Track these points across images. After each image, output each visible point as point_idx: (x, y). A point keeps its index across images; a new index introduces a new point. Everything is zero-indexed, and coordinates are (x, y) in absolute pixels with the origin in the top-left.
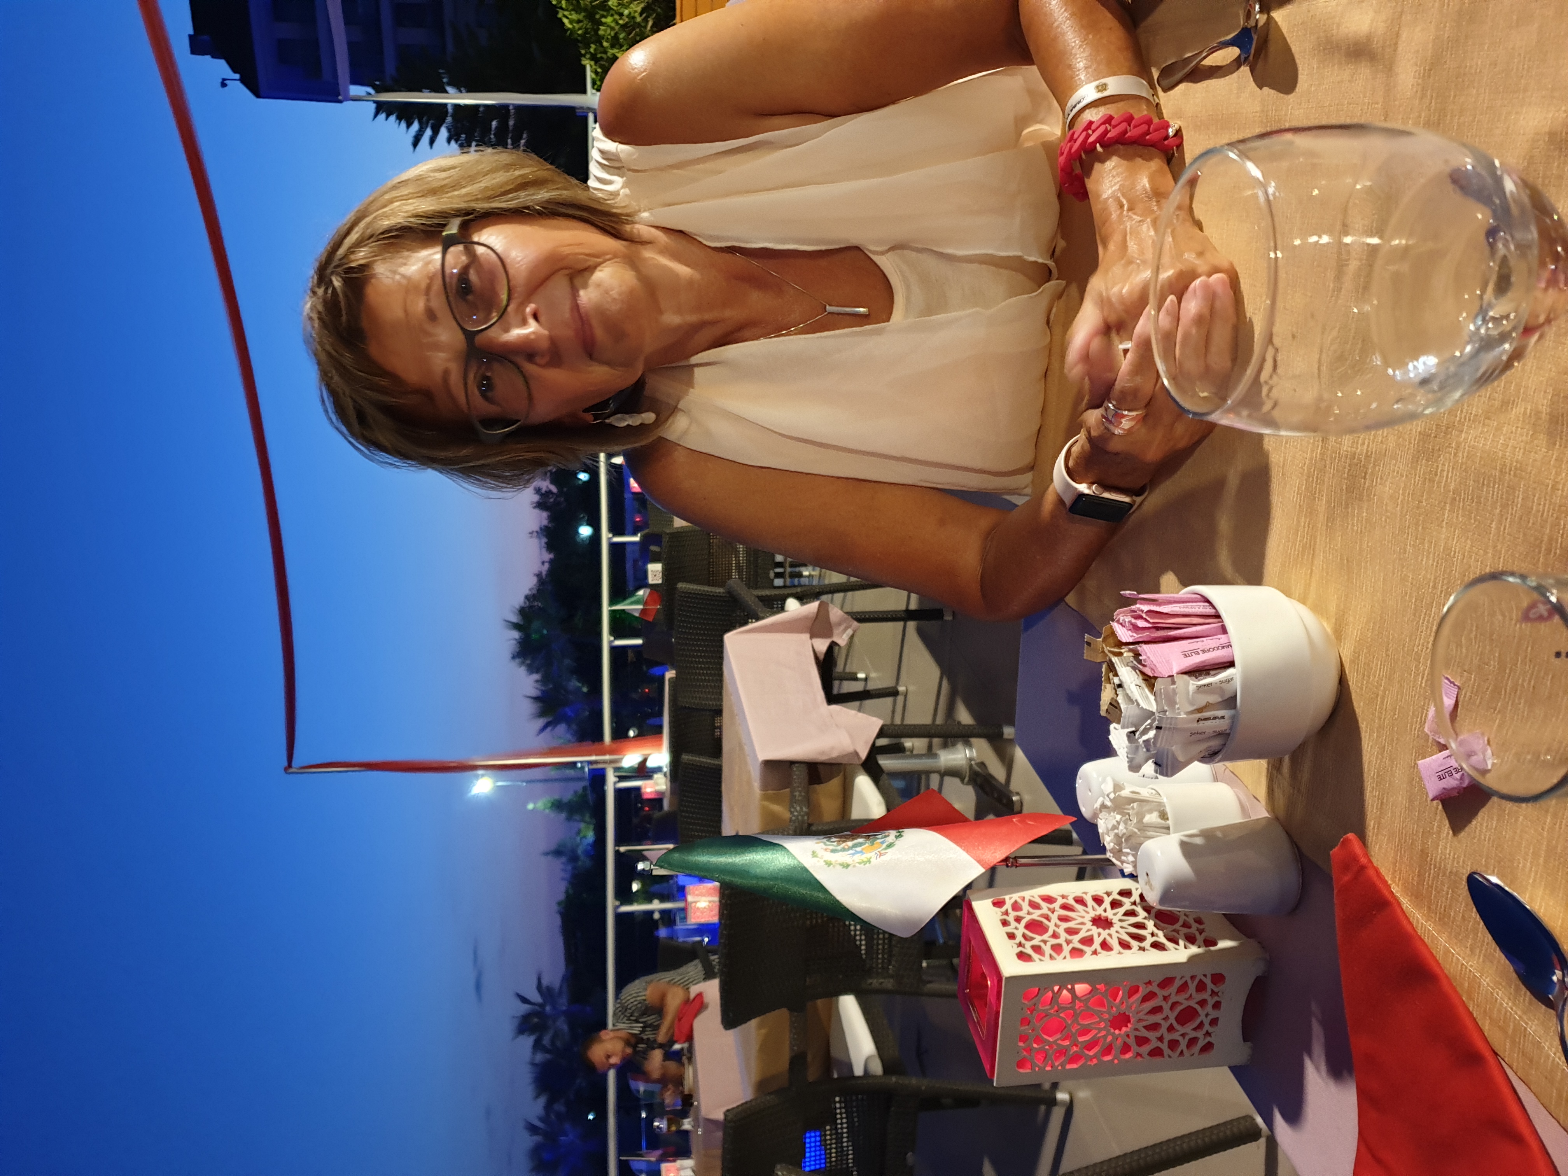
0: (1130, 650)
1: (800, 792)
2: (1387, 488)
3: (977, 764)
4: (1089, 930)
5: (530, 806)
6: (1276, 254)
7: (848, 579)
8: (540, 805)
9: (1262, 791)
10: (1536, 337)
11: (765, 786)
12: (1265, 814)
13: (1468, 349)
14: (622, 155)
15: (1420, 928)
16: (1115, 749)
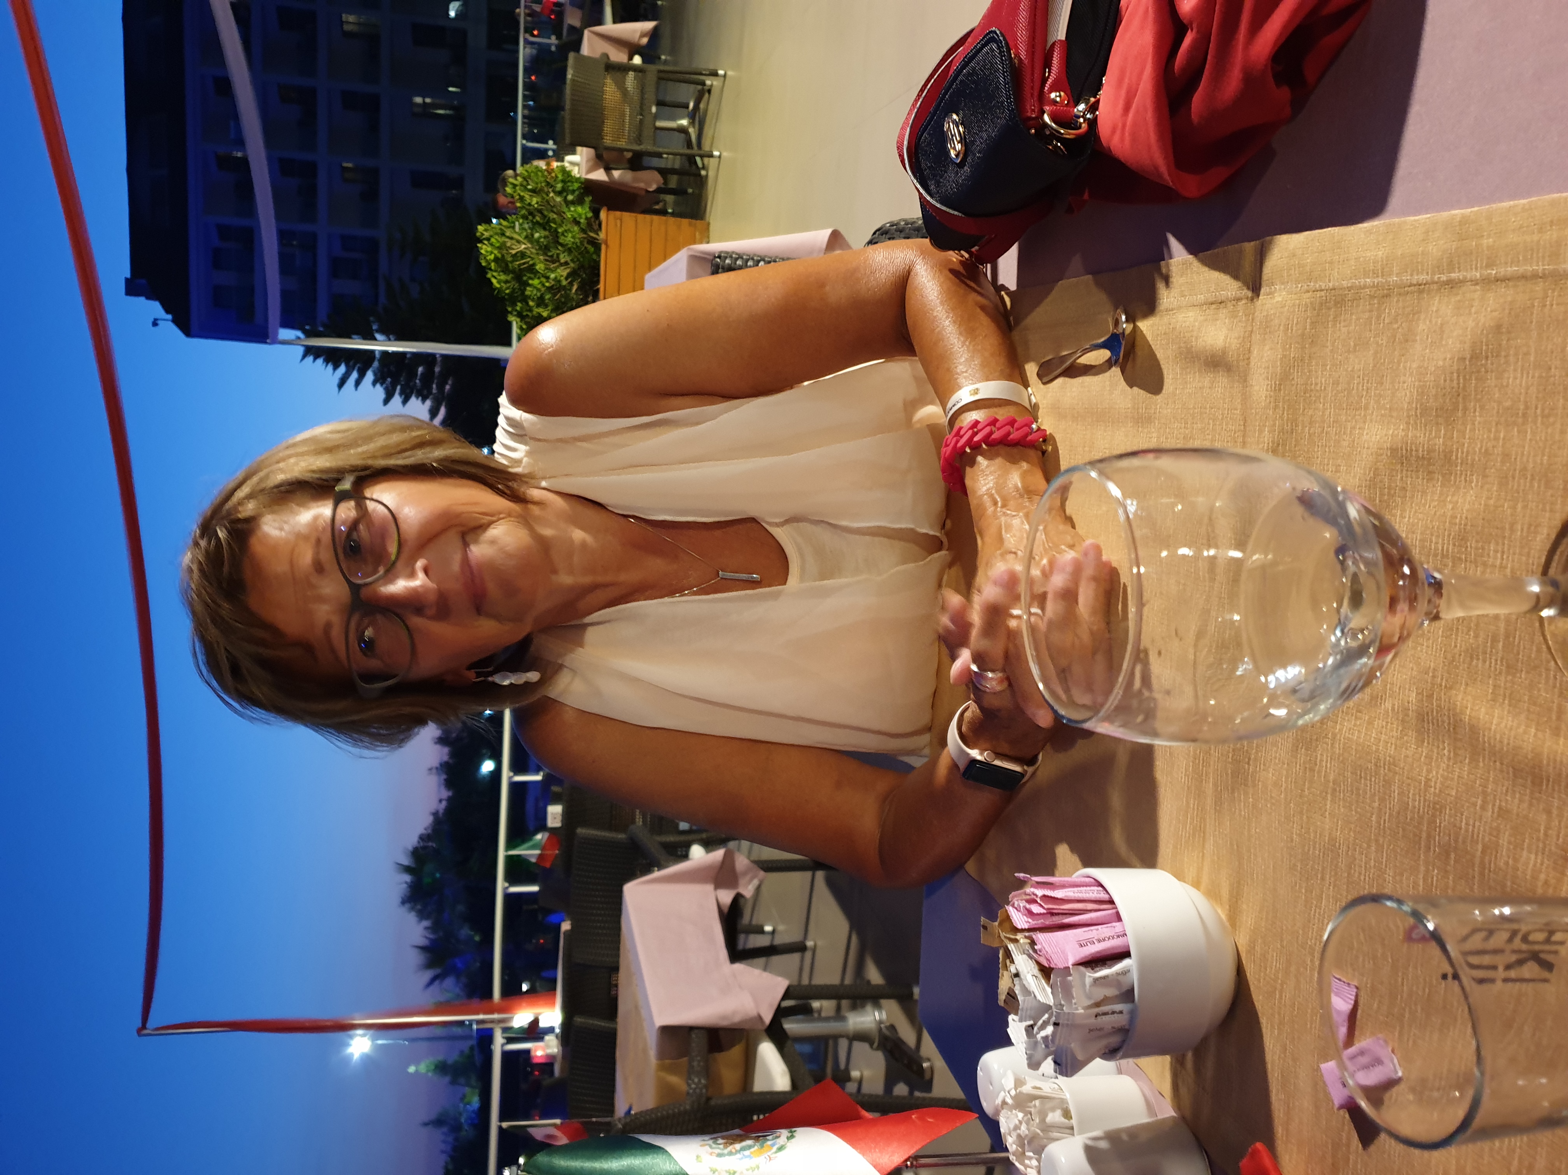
0: (1026, 937)
1: (699, 1061)
2: (1271, 775)
3: (886, 1027)
5: (412, 1069)
8: (423, 1068)
9: (1166, 1087)
10: (1389, 657)
11: (661, 1055)
12: (1173, 1113)
13: (1330, 661)
14: (525, 424)
16: (1013, 1041)
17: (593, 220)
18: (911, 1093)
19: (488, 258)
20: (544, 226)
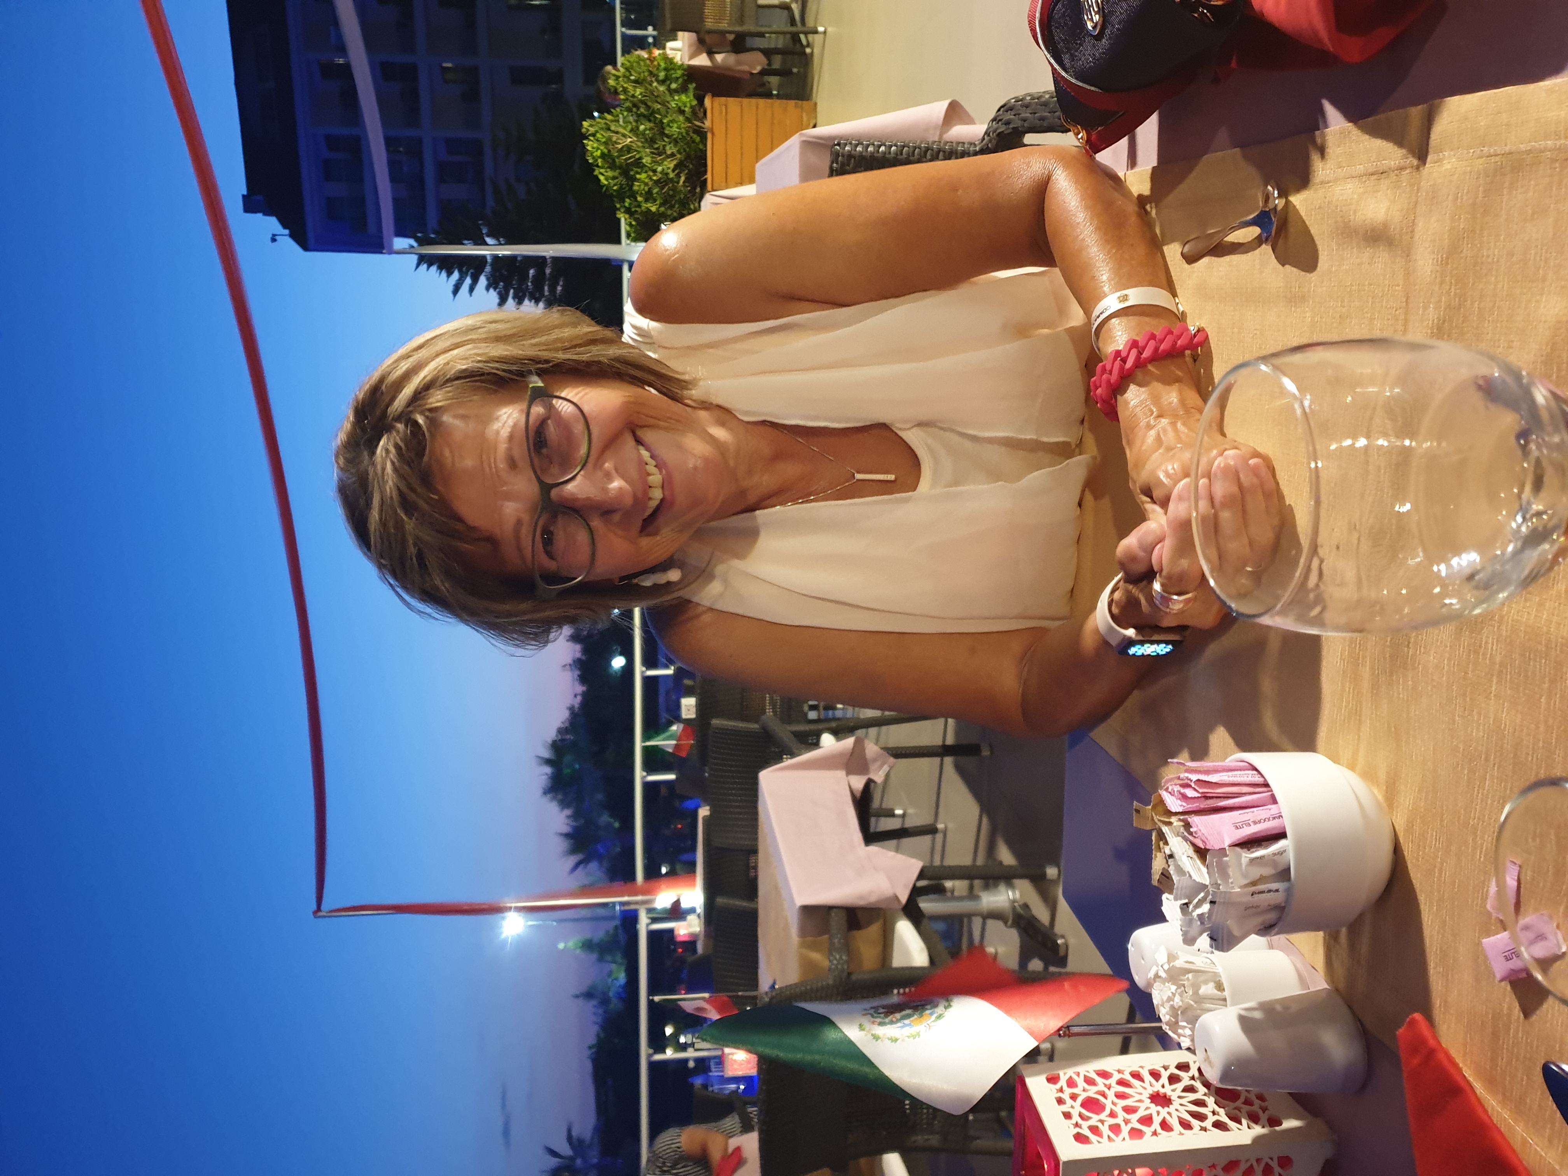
0: (1180, 820)
2: (1432, 658)
3: (1020, 906)
4: (1147, 1108)
6: (1316, 463)
7: (883, 714)
8: (571, 944)
9: (1319, 960)
11: (803, 932)
12: (1325, 986)
13: (1510, 548)
14: (654, 334)
15: (1495, 1116)
16: (1167, 918)
17: (697, 108)
18: (1046, 968)
19: (595, 154)
20: (649, 118)
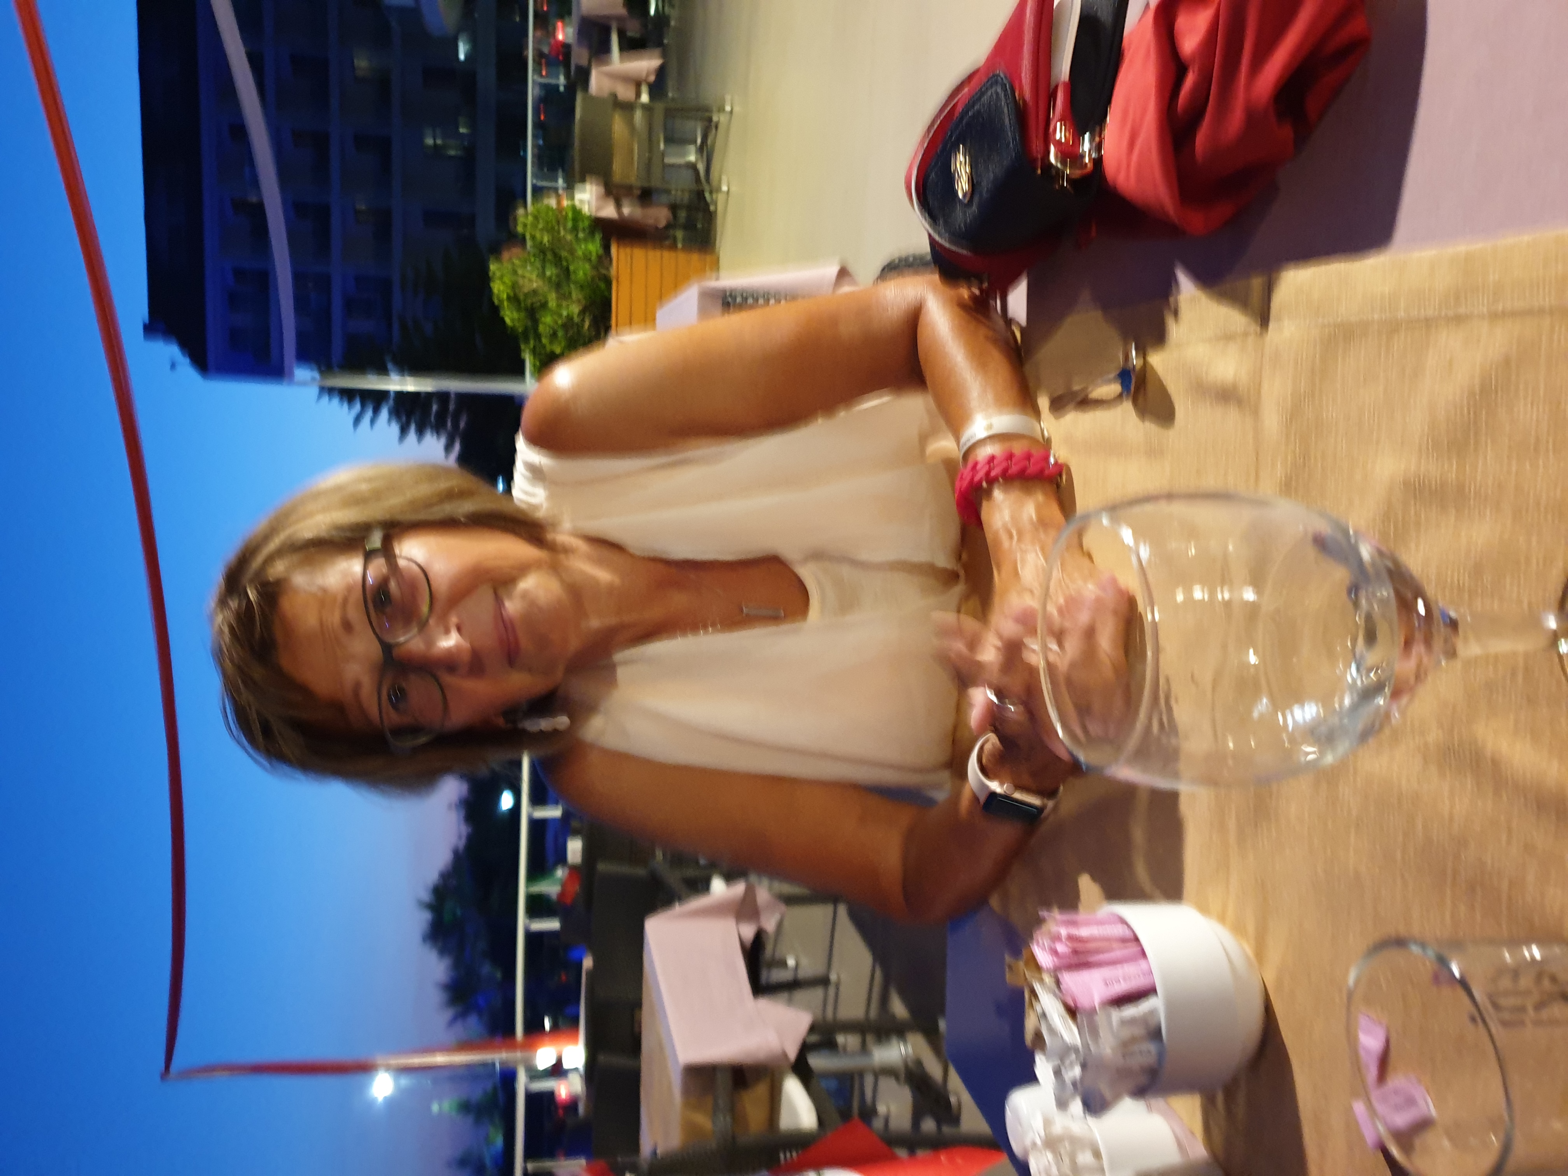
0: (1051, 976)
1: (724, 1099)
3: (912, 1062)
5: (435, 1108)
8: (446, 1106)
9: (1198, 1126)
11: (687, 1091)
12: (1204, 1154)
14: (545, 469)
16: (1040, 1080)
17: (603, 256)
18: (939, 1128)
19: (501, 296)
20: (555, 264)
